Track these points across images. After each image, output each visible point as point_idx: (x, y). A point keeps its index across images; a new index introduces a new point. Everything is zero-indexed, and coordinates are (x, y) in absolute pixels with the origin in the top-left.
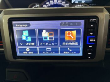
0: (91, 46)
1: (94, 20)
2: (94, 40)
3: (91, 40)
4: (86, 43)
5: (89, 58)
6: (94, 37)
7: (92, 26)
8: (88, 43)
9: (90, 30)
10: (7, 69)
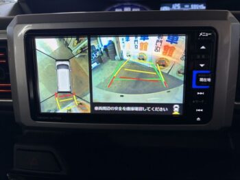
0: (201, 93)
1: (207, 35)
2: (209, 80)
3: (201, 80)
4: (192, 85)
5: (198, 119)
6: (209, 72)
7: (203, 47)
8: (194, 86)
9: (198, 57)
10: (16, 146)
